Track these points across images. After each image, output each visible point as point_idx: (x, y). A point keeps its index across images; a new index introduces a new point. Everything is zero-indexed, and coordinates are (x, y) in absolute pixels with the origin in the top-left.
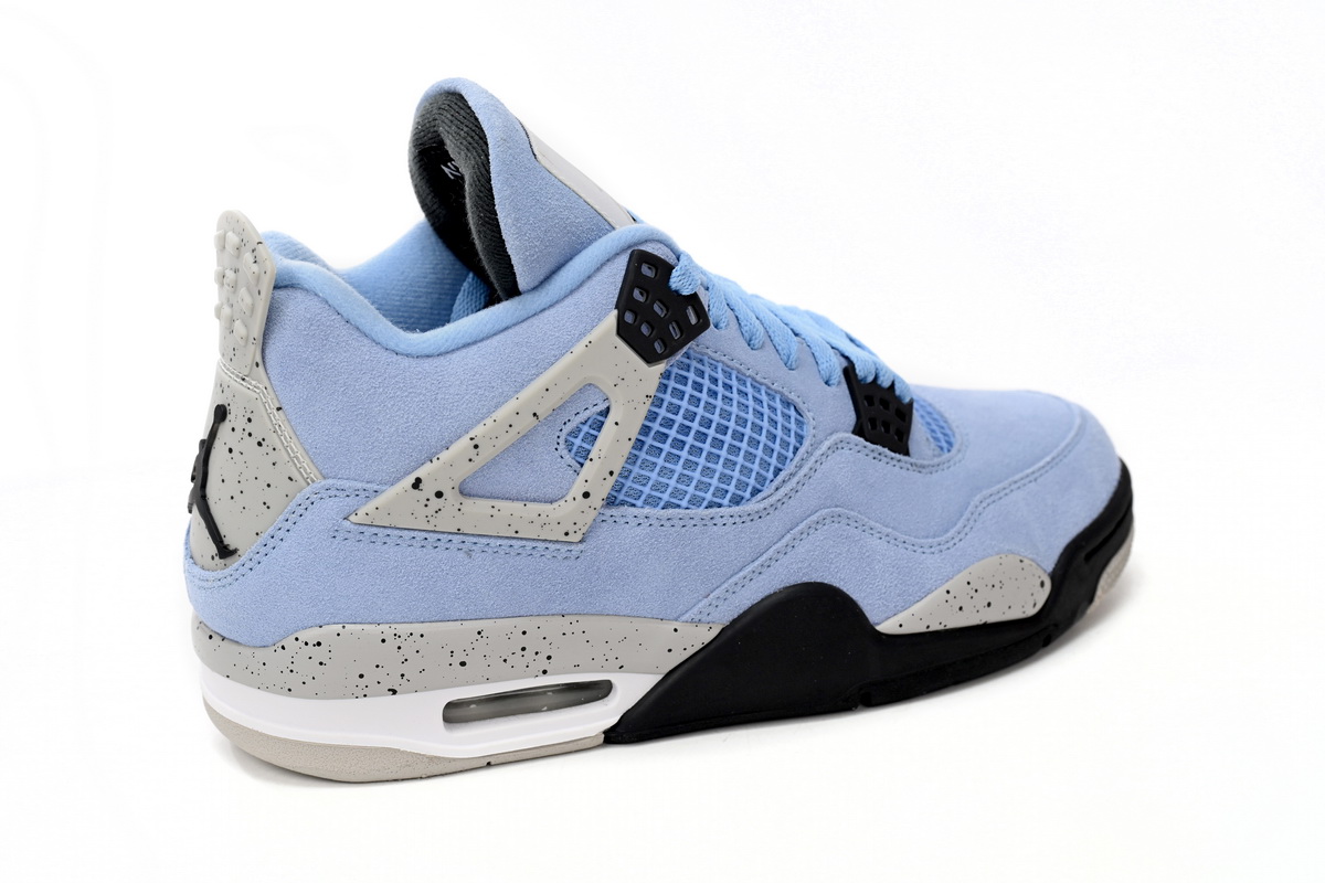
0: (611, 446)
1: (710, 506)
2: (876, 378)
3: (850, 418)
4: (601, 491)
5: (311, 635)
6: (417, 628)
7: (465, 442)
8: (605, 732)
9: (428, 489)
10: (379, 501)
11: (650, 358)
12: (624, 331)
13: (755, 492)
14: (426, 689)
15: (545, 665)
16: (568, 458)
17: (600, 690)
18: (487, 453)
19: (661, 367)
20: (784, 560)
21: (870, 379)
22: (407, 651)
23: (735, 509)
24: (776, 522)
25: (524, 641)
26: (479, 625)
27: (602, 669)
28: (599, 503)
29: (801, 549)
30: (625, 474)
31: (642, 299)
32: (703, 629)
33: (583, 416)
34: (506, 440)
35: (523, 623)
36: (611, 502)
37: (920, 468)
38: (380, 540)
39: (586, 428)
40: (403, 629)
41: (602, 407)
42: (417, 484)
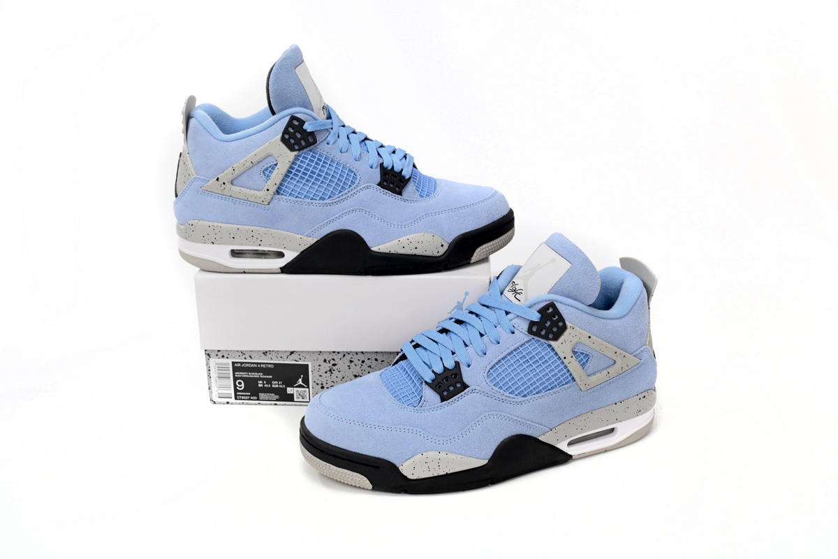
0: (277, 176)
1: (312, 199)
2: (393, 167)
3: (378, 179)
4: (273, 189)
5: (191, 222)
6: (220, 225)
7: (231, 168)
8: (281, 268)
9: (221, 181)
10: (209, 183)
11: (292, 149)
12: (283, 140)
13: (330, 197)
14: (222, 244)
15: (260, 243)
16: (264, 178)
17: (281, 255)
18: (237, 172)
19: (295, 153)
20: (338, 221)
21: (390, 168)
22: (216, 231)
23: (321, 202)
24: (336, 208)
25: (252, 234)
26: (238, 226)
27: (278, 247)
28: (272, 194)
29: (345, 218)
30: (281, 184)
31: (292, 131)
32: (311, 239)
33: (269, 165)
34: (243, 169)
35: (252, 228)
36: (278, 192)
37: (405, 200)
38: (209, 196)
39: (270, 169)
40: (216, 224)
41: (275, 163)
42: (218, 179)
